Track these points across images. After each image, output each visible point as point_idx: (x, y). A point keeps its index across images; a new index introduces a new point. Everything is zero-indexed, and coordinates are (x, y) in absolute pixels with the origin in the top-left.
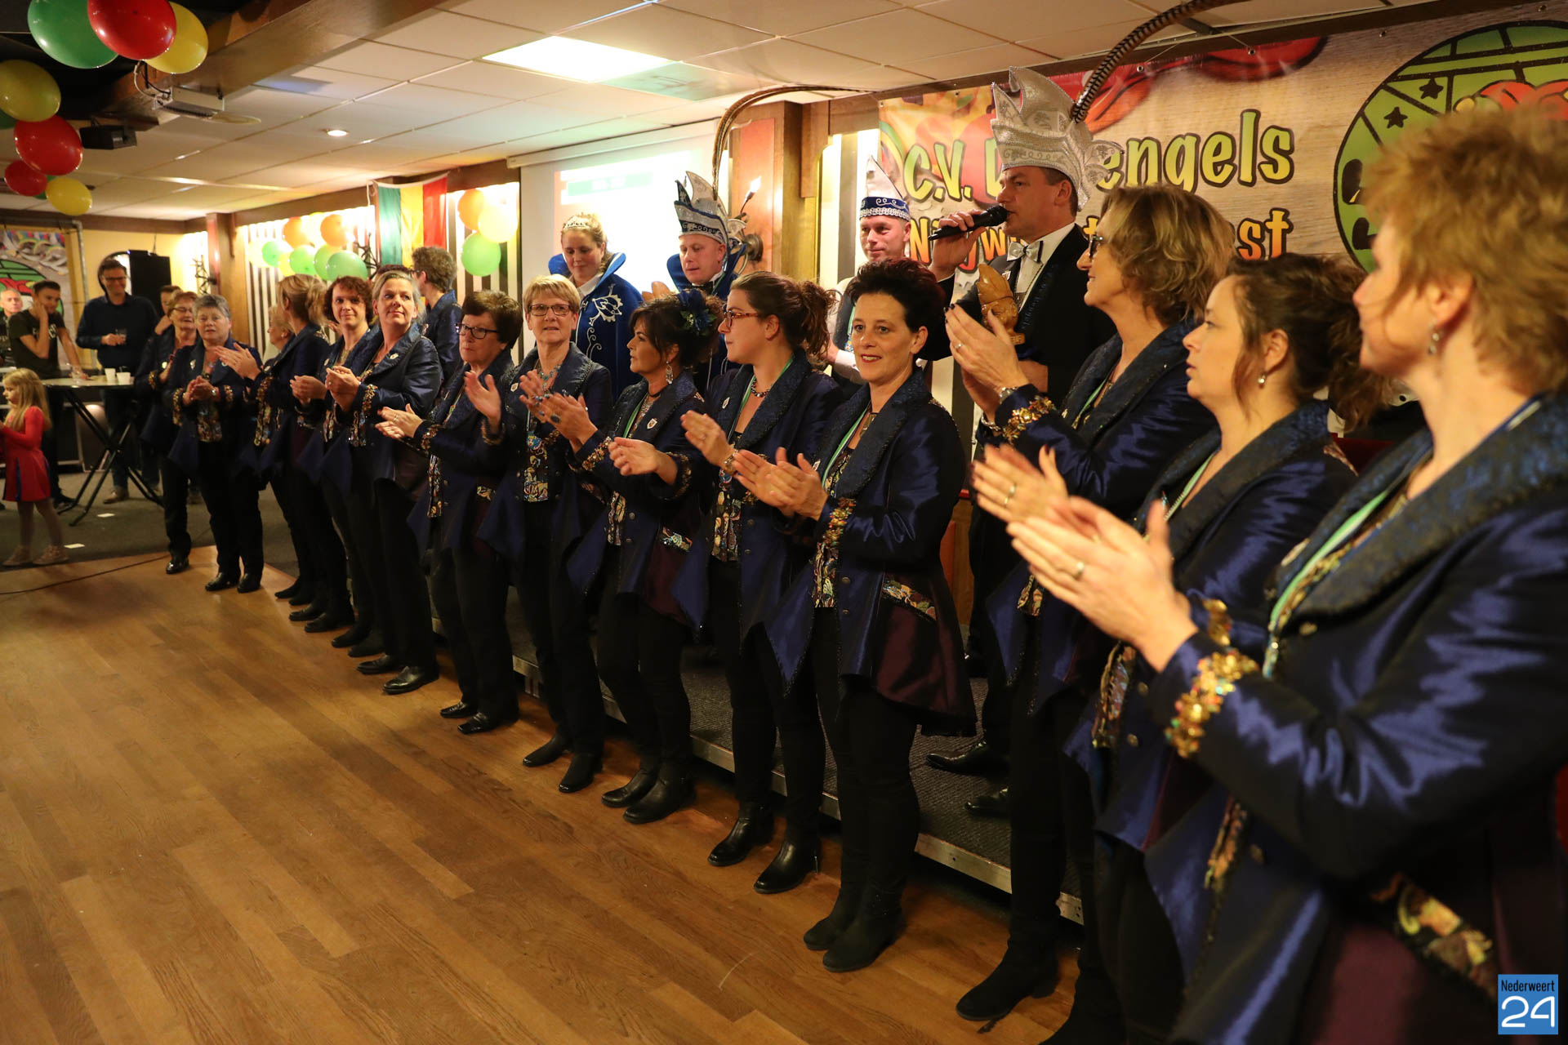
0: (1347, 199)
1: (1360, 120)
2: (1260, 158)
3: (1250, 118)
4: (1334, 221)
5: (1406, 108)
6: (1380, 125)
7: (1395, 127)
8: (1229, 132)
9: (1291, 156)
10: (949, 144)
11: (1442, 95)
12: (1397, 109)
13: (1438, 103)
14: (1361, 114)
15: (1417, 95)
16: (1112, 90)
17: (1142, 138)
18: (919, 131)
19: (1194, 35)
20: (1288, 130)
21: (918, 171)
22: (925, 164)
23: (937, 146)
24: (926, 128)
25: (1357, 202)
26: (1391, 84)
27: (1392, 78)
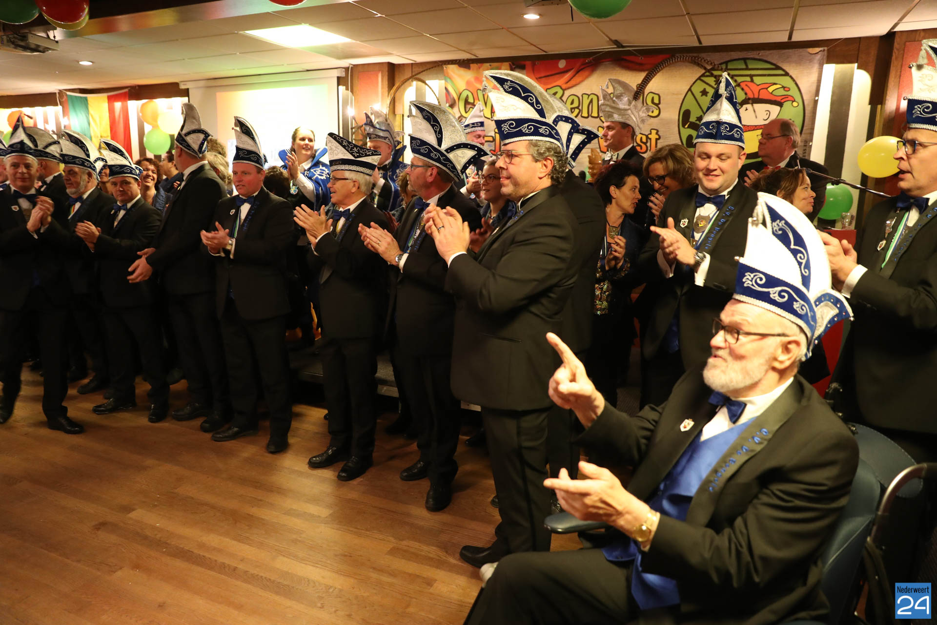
0: (684, 126)
1: (690, 93)
4: (678, 135)
6: (698, 95)
7: (704, 96)
9: (660, 106)
12: (705, 89)
14: (690, 90)
15: (713, 84)
16: (573, 70)
17: (589, 94)
18: (468, 83)
19: (614, 48)
20: (657, 94)
21: (467, 103)
22: (471, 100)
23: (478, 91)
24: (472, 82)
25: (688, 127)
26: (702, 78)
27: (703, 75)
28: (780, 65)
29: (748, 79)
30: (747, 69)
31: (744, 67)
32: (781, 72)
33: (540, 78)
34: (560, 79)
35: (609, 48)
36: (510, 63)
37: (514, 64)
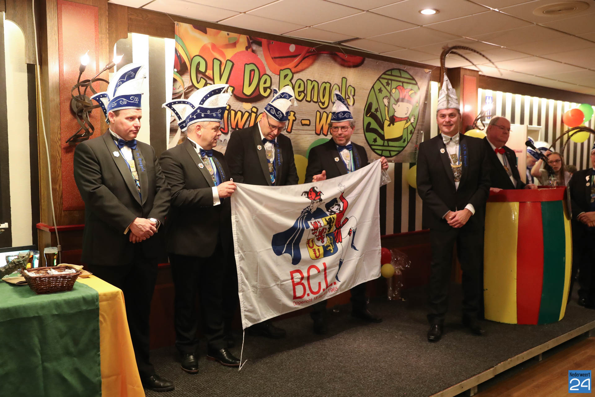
0: (366, 115)
1: (373, 89)
2: (347, 96)
3: (344, 80)
4: (362, 122)
5: (383, 88)
7: (380, 93)
8: (338, 84)
9: (354, 97)
10: (224, 61)
12: (381, 88)
14: (373, 87)
16: (301, 55)
17: (312, 80)
18: (204, 48)
19: (331, 43)
20: (354, 88)
21: (198, 71)
22: (202, 68)
23: (215, 60)
24: (209, 49)
25: (370, 116)
26: (380, 79)
27: (380, 77)
28: (414, 77)
29: (401, 84)
30: (401, 77)
31: (399, 75)
32: (414, 82)
33: (274, 58)
34: (291, 63)
35: (326, 42)
36: (248, 36)
37: (251, 39)
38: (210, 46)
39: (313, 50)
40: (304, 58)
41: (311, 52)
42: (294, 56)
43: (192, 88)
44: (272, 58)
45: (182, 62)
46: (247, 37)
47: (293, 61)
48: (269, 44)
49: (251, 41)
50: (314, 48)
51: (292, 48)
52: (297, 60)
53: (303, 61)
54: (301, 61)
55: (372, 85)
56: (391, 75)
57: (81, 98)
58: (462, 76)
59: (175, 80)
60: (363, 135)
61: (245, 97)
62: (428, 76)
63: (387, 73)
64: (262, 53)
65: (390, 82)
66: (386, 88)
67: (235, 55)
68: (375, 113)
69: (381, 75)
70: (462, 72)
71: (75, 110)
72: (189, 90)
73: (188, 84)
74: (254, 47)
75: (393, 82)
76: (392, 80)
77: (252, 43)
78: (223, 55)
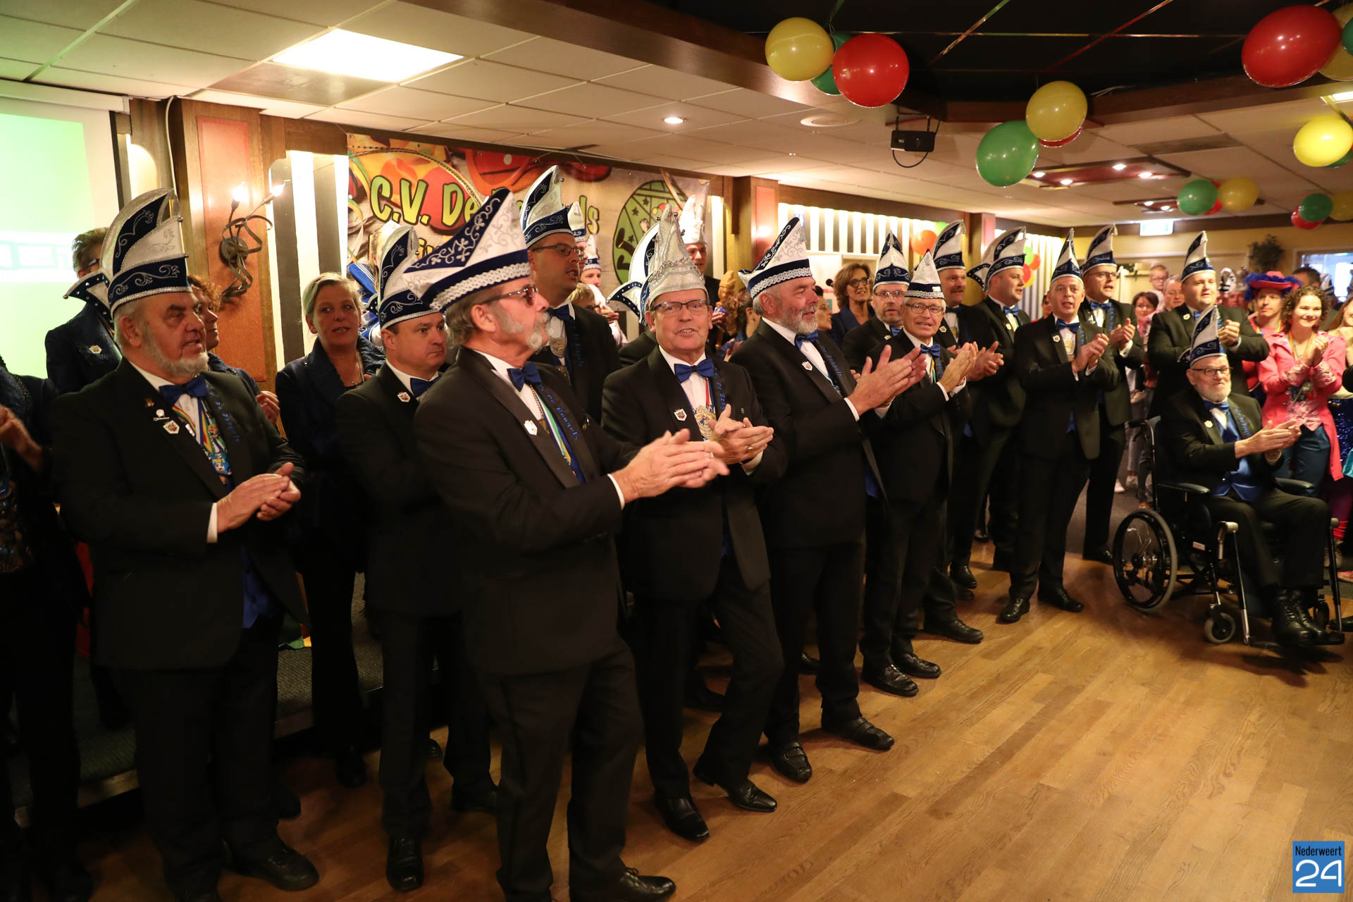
0: (617, 246)
1: (624, 210)
2: (588, 222)
3: (583, 200)
4: (611, 256)
5: (639, 209)
6: (631, 213)
7: (635, 216)
9: (599, 222)
10: (415, 183)
11: (649, 204)
12: (636, 208)
13: (647, 208)
14: (624, 207)
15: (642, 203)
16: (520, 169)
18: (387, 166)
19: (561, 150)
20: (597, 209)
21: (380, 197)
22: (386, 193)
23: (403, 181)
24: (394, 166)
25: (622, 247)
26: (634, 196)
27: (634, 194)
30: (664, 192)
31: (662, 189)
33: (483, 174)
34: (507, 179)
35: (553, 149)
36: (446, 147)
37: (450, 150)
38: (395, 163)
39: (538, 161)
40: (524, 173)
41: (534, 163)
42: (509, 170)
43: (374, 219)
44: (480, 174)
45: (359, 185)
46: (445, 149)
47: (509, 176)
48: (475, 156)
49: (450, 153)
50: (538, 158)
51: (508, 160)
52: (515, 175)
53: (524, 177)
54: (521, 177)
55: (623, 205)
56: (650, 190)
57: (233, 241)
58: (752, 188)
59: (350, 210)
60: (614, 273)
61: (446, 228)
62: (705, 189)
63: (645, 187)
64: (466, 168)
65: (649, 199)
66: (643, 209)
67: (430, 173)
68: (629, 242)
69: (635, 189)
70: (753, 183)
71: (227, 256)
72: (370, 222)
73: (368, 214)
74: (456, 161)
75: (653, 199)
76: (651, 197)
77: (452, 155)
78: (413, 174)
